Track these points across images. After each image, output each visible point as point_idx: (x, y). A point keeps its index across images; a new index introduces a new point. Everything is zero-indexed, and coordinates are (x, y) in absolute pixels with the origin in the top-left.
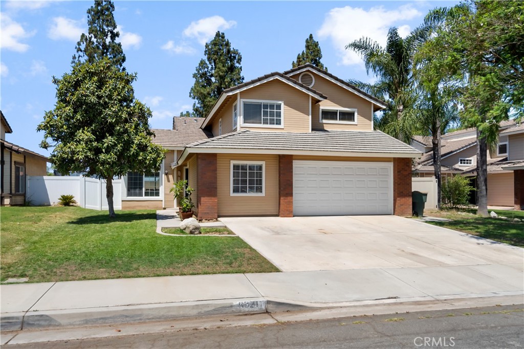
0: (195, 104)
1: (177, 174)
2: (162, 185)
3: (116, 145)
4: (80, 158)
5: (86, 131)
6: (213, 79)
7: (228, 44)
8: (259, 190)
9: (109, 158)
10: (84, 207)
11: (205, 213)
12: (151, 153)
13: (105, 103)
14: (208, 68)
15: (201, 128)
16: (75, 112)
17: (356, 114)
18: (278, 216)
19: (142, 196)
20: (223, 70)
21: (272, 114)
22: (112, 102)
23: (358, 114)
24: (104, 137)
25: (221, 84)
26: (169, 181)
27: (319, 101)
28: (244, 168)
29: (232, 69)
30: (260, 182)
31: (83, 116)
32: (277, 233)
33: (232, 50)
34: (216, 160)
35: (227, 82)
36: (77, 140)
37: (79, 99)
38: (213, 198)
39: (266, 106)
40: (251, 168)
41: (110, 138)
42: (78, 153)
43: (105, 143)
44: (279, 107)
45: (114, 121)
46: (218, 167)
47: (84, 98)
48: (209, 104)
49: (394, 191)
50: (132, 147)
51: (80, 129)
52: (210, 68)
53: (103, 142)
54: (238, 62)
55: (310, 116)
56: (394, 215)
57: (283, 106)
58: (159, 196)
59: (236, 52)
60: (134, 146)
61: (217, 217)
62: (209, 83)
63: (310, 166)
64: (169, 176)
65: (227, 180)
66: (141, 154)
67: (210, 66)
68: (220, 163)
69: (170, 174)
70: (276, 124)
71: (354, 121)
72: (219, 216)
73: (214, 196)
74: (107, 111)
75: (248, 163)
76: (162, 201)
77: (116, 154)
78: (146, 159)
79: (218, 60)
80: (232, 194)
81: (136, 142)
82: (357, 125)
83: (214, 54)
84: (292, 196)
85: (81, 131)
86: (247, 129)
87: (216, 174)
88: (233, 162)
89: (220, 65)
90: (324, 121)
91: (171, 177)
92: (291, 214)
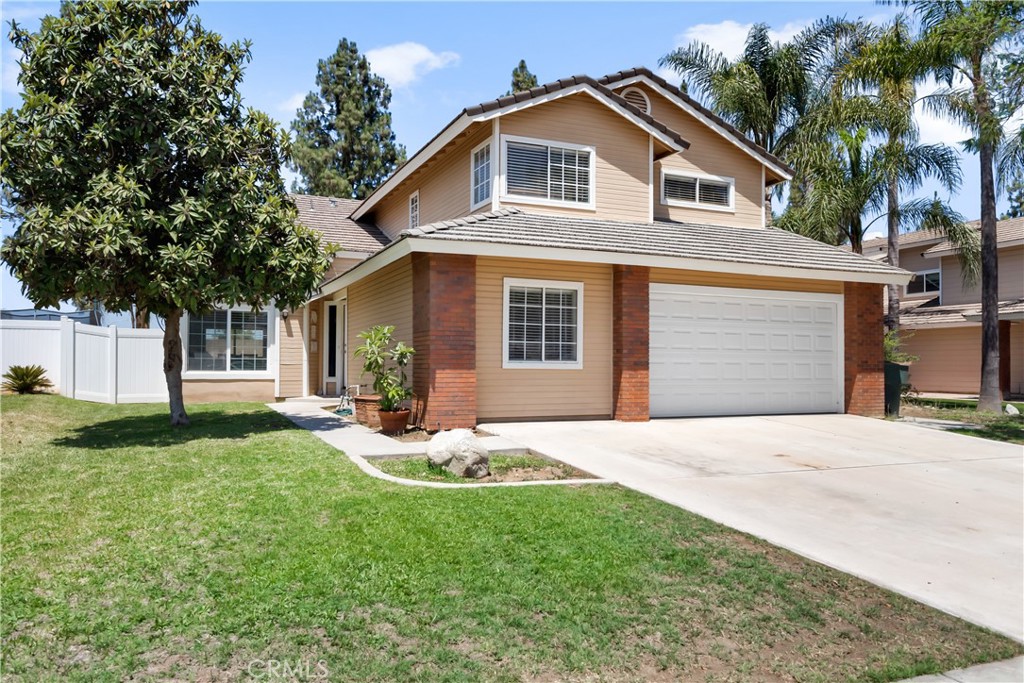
0: (295, 182)
1: (310, 317)
2: (274, 343)
3: (208, 222)
4: (106, 251)
5: (123, 174)
6: (333, 134)
7: (363, 66)
8: (569, 354)
9: (190, 258)
10: (70, 396)
11: (446, 414)
12: (298, 251)
13: (179, 100)
14: (322, 110)
15: (349, 218)
16: (88, 120)
17: (732, 190)
18: (613, 419)
19: (225, 369)
20: (357, 115)
21: (570, 177)
22: (200, 100)
23: (736, 190)
24: (176, 197)
25: (352, 144)
26: (290, 334)
27: (672, 152)
28: (535, 297)
29: (372, 115)
30: (570, 335)
31: (114, 132)
32: (701, 471)
33: (373, 77)
34: (474, 274)
35: (366, 140)
36: (93, 201)
37: (100, 82)
38: (464, 373)
39: (557, 156)
40: (553, 298)
41: (191, 201)
42: (98, 237)
43: (178, 213)
44: (585, 160)
45: (204, 152)
46: (477, 294)
47: (118, 78)
48: (327, 182)
49: (847, 359)
50: (252, 233)
51: (101, 172)
52: (327, 112)
53: (173, 211)
54: (384, 104)
55: (651, 186)
56: (846, 413)
57: (593, 158)
58: (265, 368)
59: (379, 83)
60: (258, 229)
61: (475, 422)
62: (325, 142)
63: (679, 298)
64: (292, 322)
65: (495, 328)
66: (276, 251)
67: (327, 108)
68: (483, 283)
69: (295, 318)
70: (580, 200)
71: (728, 205)
72: (480, 421)
73: (470, 369)
74: (184, 125)
75: (544, 287)
76: (273, 381)
77: (208, 248)
78: (287, 265)
79: (344, 95)
80: (509, 365)
81: (261, 218)
82: (733, 214)
83: (337, 83)
84: (647, 369)
85: (104, 175)
86: (518, 208)
87: (474, 311)
88: (511, 283)
89: (351, 105)
90: (671, 202)
91: (295, 323)
92: (643, 412)
